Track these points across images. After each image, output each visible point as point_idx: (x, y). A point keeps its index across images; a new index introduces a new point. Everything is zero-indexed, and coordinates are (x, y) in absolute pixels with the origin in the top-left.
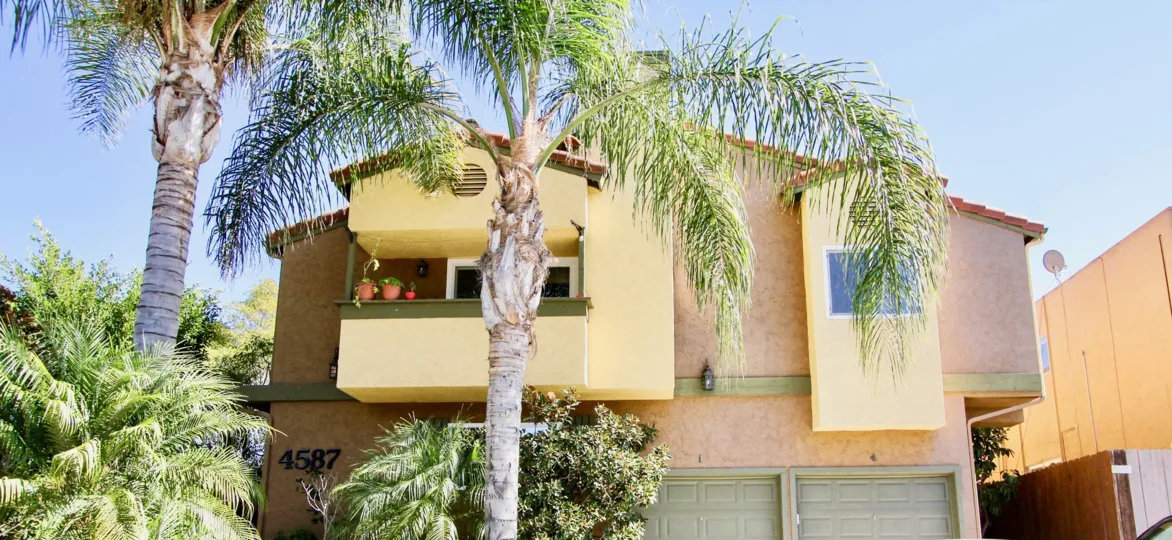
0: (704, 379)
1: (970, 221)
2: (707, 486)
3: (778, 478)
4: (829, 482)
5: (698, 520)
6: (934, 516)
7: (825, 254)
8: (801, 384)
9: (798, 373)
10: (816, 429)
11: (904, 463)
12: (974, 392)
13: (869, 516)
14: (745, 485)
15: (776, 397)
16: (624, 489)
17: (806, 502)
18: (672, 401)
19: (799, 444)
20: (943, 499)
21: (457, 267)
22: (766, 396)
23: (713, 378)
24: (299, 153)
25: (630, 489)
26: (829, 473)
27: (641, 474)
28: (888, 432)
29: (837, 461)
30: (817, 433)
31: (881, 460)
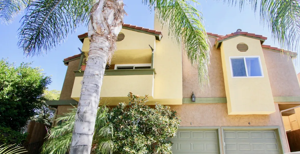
0: (192, 98)
1: (273, 52)
2: (193, 133)
3: (217, 130)
4: (234, 132)
5: (191, 144)
6: (271, 144)
7: (230, 59)
8: (224, 100)
9: (223, 96)
10: (229, 114)
11: (260, 125)
12: (281, 102)
13: (249, 143)
14: (206, 133)
15: (215, 104)
16: (163, 130)
17: (227, 138)
18: (182, 105)
19: (224, 119)
20: (274, 138)
21: (117, 67)
22: (212, 104)
23: (195, 97)
24: (56, 16)
25: (166, 130)
26: (234, 128)
27: (170, 125)
28: (254, 115)
29: (237, 125)
30: (230, 115)
31: (252, 124)
